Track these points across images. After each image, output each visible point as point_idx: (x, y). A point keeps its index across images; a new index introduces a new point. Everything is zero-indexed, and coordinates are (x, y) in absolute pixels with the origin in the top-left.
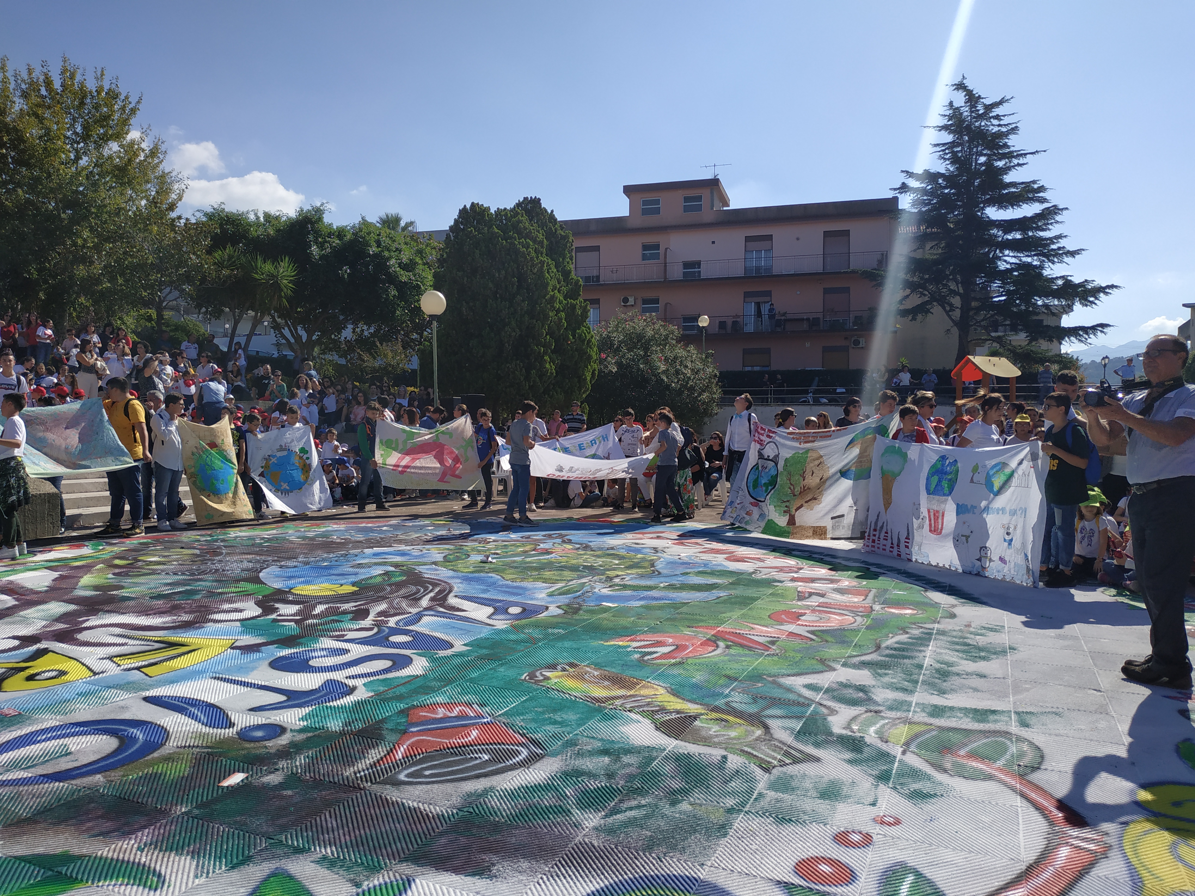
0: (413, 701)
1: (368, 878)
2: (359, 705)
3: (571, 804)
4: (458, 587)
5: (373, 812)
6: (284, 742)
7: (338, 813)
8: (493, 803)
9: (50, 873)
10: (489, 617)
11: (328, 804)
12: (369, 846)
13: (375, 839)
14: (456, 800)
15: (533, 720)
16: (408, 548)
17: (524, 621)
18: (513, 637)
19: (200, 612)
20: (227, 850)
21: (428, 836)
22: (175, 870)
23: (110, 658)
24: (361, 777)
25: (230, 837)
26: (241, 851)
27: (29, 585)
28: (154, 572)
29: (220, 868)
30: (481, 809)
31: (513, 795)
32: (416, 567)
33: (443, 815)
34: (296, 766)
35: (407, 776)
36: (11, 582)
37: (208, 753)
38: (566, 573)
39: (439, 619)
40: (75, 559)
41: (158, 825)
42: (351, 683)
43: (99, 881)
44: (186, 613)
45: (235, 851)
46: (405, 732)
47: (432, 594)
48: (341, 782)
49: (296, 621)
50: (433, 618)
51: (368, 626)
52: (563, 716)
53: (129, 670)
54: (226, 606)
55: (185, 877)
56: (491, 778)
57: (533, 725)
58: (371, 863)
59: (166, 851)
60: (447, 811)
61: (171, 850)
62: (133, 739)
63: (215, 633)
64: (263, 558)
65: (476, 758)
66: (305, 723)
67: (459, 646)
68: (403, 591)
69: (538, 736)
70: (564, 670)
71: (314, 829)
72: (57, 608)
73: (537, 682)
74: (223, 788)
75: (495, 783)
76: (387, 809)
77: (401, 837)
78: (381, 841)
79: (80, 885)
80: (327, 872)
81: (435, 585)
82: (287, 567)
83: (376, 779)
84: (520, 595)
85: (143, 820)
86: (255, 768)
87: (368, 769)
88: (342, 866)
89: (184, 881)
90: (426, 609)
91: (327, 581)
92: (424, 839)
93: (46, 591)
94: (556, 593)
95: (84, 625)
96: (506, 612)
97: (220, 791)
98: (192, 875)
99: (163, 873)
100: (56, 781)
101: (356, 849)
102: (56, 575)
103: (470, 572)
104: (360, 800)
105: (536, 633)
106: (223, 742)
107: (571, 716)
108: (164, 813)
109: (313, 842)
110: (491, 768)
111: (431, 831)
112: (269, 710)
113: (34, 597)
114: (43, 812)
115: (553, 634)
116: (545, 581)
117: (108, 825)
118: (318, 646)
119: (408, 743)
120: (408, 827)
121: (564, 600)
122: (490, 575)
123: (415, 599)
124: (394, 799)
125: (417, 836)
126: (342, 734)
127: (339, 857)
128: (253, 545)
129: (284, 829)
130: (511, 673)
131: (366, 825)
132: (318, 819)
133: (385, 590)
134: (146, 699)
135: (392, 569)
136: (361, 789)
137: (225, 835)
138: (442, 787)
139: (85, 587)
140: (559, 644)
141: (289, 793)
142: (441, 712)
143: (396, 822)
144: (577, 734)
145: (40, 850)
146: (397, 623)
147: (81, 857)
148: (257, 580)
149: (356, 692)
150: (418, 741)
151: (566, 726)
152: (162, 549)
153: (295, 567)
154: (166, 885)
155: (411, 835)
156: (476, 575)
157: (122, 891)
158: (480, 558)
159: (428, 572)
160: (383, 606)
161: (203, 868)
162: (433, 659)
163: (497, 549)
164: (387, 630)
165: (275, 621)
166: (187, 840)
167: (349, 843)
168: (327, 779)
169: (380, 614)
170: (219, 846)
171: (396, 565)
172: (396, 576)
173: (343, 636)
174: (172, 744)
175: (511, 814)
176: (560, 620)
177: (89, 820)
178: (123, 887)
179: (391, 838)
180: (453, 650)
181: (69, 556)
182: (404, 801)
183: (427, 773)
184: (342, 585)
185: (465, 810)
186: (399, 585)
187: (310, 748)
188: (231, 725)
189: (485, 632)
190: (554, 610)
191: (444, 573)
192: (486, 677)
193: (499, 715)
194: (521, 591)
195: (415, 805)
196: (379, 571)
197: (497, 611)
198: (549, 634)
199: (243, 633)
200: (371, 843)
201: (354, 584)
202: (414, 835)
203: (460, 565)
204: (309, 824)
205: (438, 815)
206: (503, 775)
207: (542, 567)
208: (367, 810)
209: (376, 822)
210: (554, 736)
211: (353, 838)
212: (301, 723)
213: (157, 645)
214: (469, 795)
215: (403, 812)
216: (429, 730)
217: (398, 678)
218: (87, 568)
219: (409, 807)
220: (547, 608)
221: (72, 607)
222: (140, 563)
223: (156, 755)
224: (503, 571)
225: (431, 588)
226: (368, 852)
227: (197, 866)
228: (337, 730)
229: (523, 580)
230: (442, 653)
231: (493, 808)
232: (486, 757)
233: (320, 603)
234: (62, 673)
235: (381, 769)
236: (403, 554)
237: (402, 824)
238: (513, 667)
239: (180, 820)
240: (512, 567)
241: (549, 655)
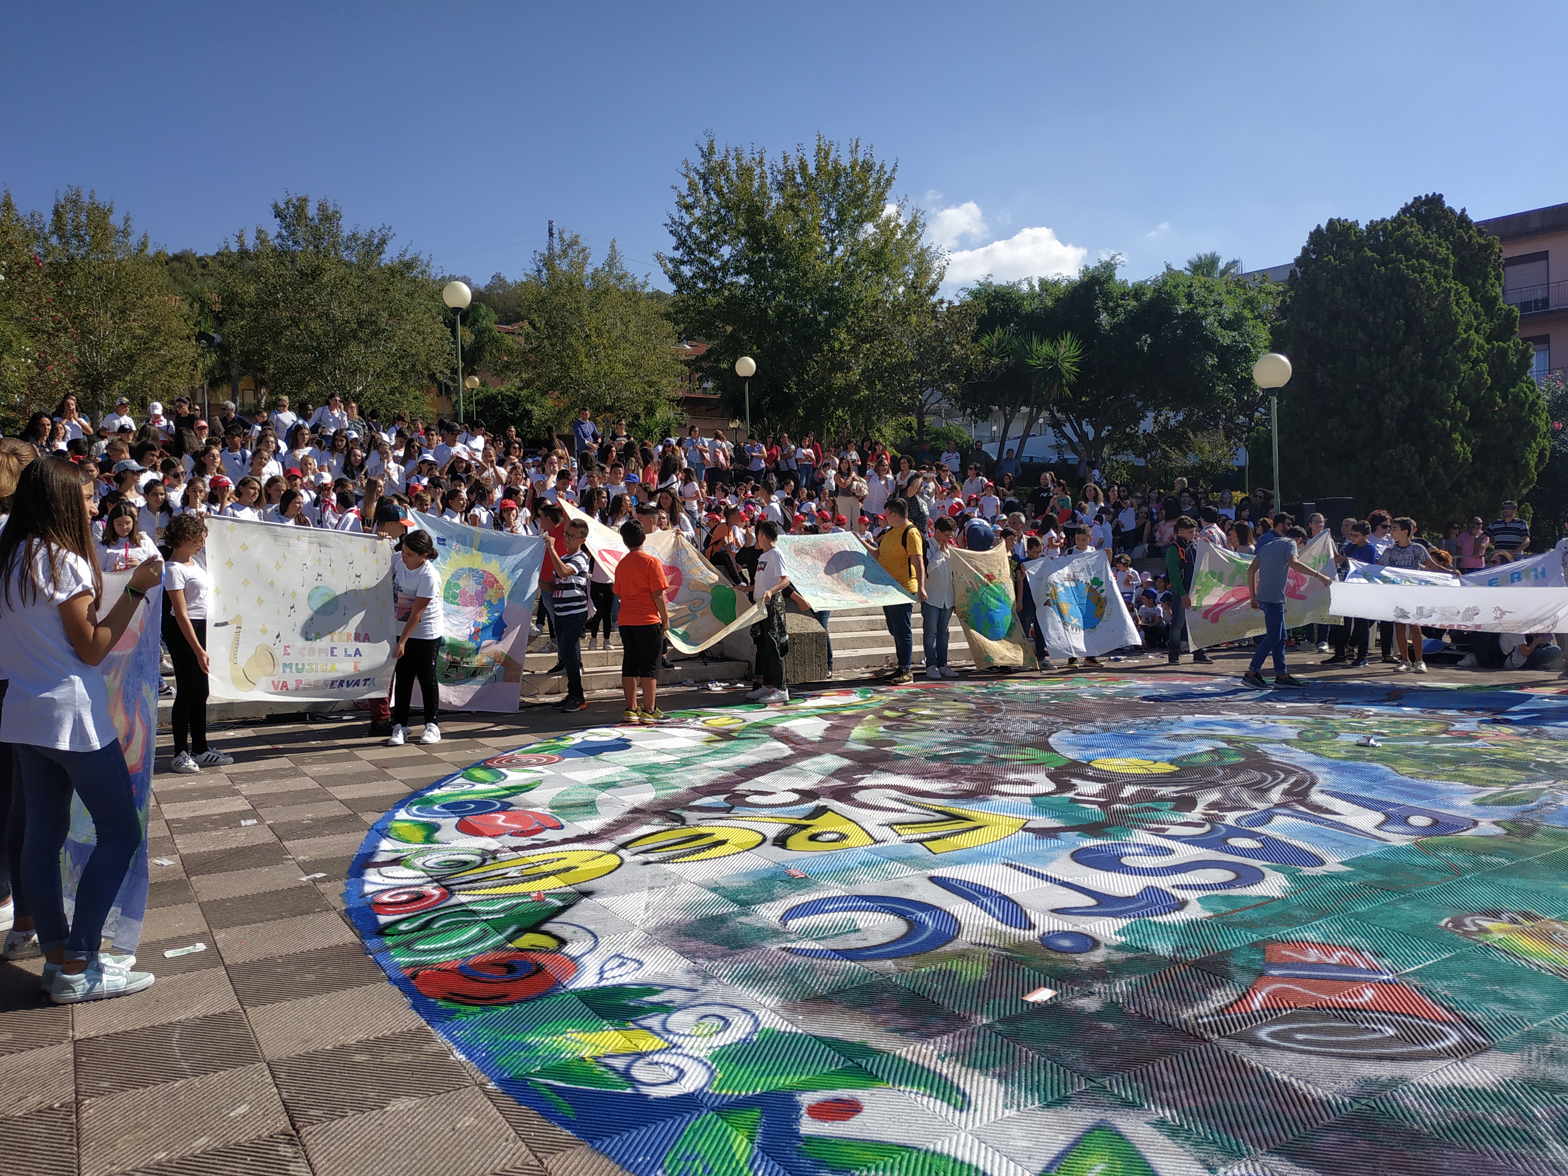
0: (1271, 932)
1: (1224, 1163)
2: (1192, 926)
3: (1545, 1130)
4: (1324, 778)
5: (1224, 1074)
6: (1099, 960)
7: (1176, 1066)
8: (1407, 1101)
9: (850, 1063)
10: (1379, 827)
11: (1163, 1052)
12: (1222, 1121)
13: (1230, 1112)
14: (1347, 1084)
15: (1464, 990)
16: (1244, 717)
17: (1436, 839)
18: (1419, 860)
19: (982, 780)
20: (1039, 1082)
21: (1308, 1126)
22: (981, 1093)
23: (890, 825)
24: (1204, 1024)
25: (1042, 1067)
26: (1056, 1088)
27: (803, 733)
28: (926, 728)
29: (1033, 1104)
30: (1388, 1105)
31: (1440, 1096)
32: (1259, 745)
33: (1328, 1102)
34: (1116, 994)
35: (1271, 1035)
36: (786, 729)
37: (1007, 957)
38: (1506, 772)
39: (1300, 821)
40: (844, 707)
41: (958, 1033)
42: (1180, 894)
43: (900, 1084)
44: (967, 780)
45: (1049, 1086)
46: (1261, 974)
47: (1285, 786)
48: (1178, 1026)
49: (1100, 804)
50: (1290, 819)
51: (1196, 821)
52: (1519, 992)
53: (911, 841)
54: (1012, 776)
55: (993, 1104)
56: (1401, 1063)
57: (1466, 998)
58: (1227, 1144)
59: (968, 1066)
60: (1334, 1097)
61: (974, 1068)
62: (923, 926)
63: (1002, 808)
64: (1051, 718)
65: (1373, 1029)
66: (1123, 939)
67: (1333, 863)
68: (1241, 778)
69: (1477, 1016)
70: (1514, 921)
71: (1146, 1080)
72: (831, 762)
73: (1467, 933)
74: (1028, 1003)
75: (1408, 1073)
76: (1244, 1075)
77: (1268, 1118)
78: (1240, 1119)
79: (881, 1085)
80: (1168, 1142)
81: (1288, 772)
82: (1082, 733)
83: (1225, 1032)
84: (1427, 798)
85: (941, 1024)
86: (1064, 986)
87: (1213, 1016)
88: (1187, 1139)
89: (993, 1109)
90: (1277, 806)
91: (1136, 755)
92: (1302, 1130)
93: (820, 742)
94: (1489, 801)
95: (860, 784)
96: (1405, 821)
97: (1025, 1006)
98: (1000, 1103)
99: (968, 1091)
100: (848, 959)
101: (1205, 1121)
102: (827, 724)
103: (1342, 759)
104: (1205, 1055)
105: (1460, 860)
106: (1023, 946)
107: (1532, 995)
108: (963, 1021)
109: (1146, 1098)
110: (1401, 1050)
111: (1312, 1120)
112: (1075, 914)
113: (808, 747)
114: (838, 992)
115: (1490, 865)
116: (1468, 780)
117: (904, 1022)
118: (1131, 839)
119: (1268, 989)
120: (1278, 1108)
121: (1506, 813)
122: (1374, 764)
123: (1261, 791)
124: (1253, 1063)
125: (1292, 1123)
126: (1173, 961)
127: (1182, 1125)
128: (1037, 702)
129: (1106, 1071)
130: (1422, 914)
131: (1216, 1090)
132: (1150, 1068)
133: (1216, 773)
134: (932, 879)
135: (1224, 745)
136: (1205, 1040)
137: (1036, 1063)
138: (1325, 1062)
139: (857, 740)
140: (1502, 881)
141: (1110, 1026)
142: (1313, 955)
143: (1259, 1096)
144: (1547, 1026)
145: (838, 1034)
146: (1238, 821)
147: (879, 1052)
148: (1046, 747)
149: (1188, 907)
150: (1283, 990)
151: (1526, 1008)
152: (933, 701)
153: (1092, 733)
154: (972, 1108)
155: (1283, 1120)
156: (1352, 763)
157: (925, 1103)
158: (1355, 739)
159: (1277, 754)
160: (1215, 796)
161: (1012, 1097)
162: (1294, 877)
163: (1382, 727)
164: (1224, 830)
165: (1072, 800)
166: (991, 1060)
167: (1194, 1110)
168: (1158, 1018)
169: (1212, 805)
170: (1029, 1075)
171: (1229, 740)
172: (1230, 756)
173: (1164, 830)
174: (964, 940)
175: (1439, 1123)
176: (1500, 844)
177: (885, 1012)
178: (926, 1098)
179: (1253, 1116)
180: (1324, 868)
181: (839, 703)
182: (1269, 1070)
183: (1300, 1037)
184: (1155, 762)
185: (1364, 1101)
186: (1236, 769)
187: (1132, 973)
188: (1031, 926)
189: (1372, 850)
190: (1487, 827)
191: (1300, 757)
192: (1380, 915)
193: (1407, 974)
194: (1428, 794)
195: (1285, 1078)
196: (1204, 746)
197: (1389, 819)
198: (1483, 864)
199: (1035, 812)
200: (1225, 1117)
201: (1172, 762)
202: (1287, 1120)
203: (1324, 747)
204: (1138, 1072)
205: (1320, 1099)
206: (1420, 1064)
207: (1460, 759)
208: (1217, 1072)
209: (1230, 1090)
210: (1505, 1021)
211: (1200, 1105)
212: (1118, 937)
213: (938, 816)
214: (1368, 1081)
215: (1268, 1085)
216: (1297, 977)
217: (1245, 897)
218: (857, 718)
219: (1277, 1080)
220: (1476, 823)
221: (846, 762)
222: (911, 717)
223: (948, 948)
224: (1395, 760)
225: (1283, 776)
226: (1221, 1129)
227: (1006, 1093)
228: (1167, 954)
229: (1429, 776)
230: (1308, 871)
231: (1409, 1110)
232: (1391, 1032)
233: (1129, 783)
234: (843, 837)
235: (1232, 1019)
236: (1237, 725)
237: (1268, 1101)
238: (1424, 905)
239: (982, 1033)
240: (1410, 756)
241: (1484, 895)
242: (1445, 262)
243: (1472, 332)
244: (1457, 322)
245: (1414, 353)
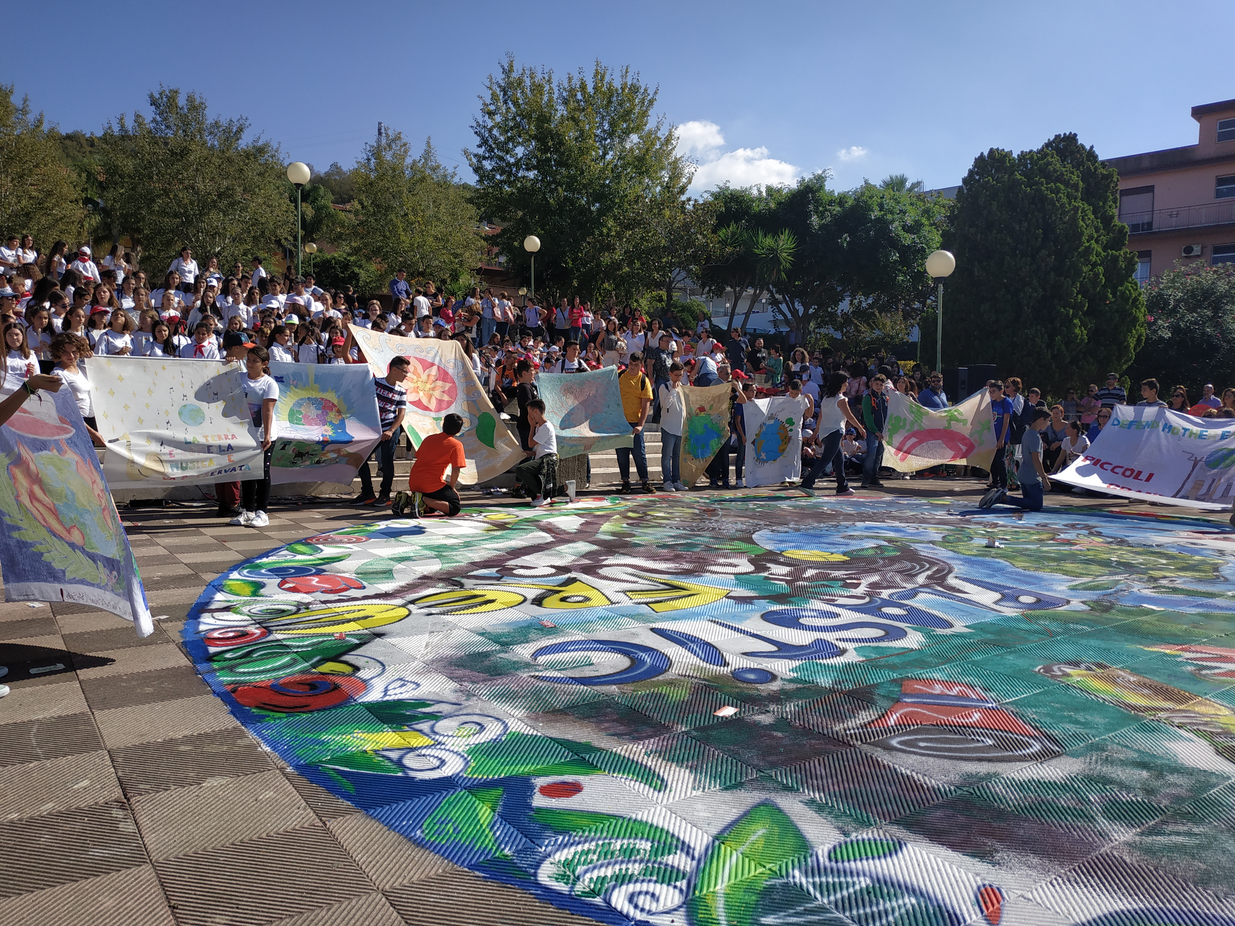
0: (907, 672)
1: (856, 830)
2: (848, 667)
3: (1096, 810)
4: (958, 568)
5: (862, 769)
6: (775, 689)
7: (827, 763)
8: (997, 789)
9: (576, 757)
10: (996, 603)
11: (818, 753)
12: (858, 800)
13: (865, 795)
14: (953, 777)
15: (1048, 715)
16: (903, 525)
17: (1038, 612)
18: (1023, 626)
19: (699, 562)
20: (721, 772)
21: (922, 805)
22: (676, 779)
23: (624, 592)
24: (851, 734)
25: (724, 762)
26: (733, 776)
27: (563, 527)
28: (660, 526)
29: (715, 787)
30: (983, 792)
31: (1021, 786)
32: (912, 545)
33: (939, 789)
34: (786, 712)
35: (900, 743)
36: (550, 523)
37: (705, 685)
38: (1094, 568)
39: (937, 597)
40: (597, 509)
41: (662, 737)
42: (841, 645)
43: (614, 772)
44: (687, 562)
45: (728, 775)
46: (898, 701)
47: (929, 573)
48: (831, 735)
49: (787, 582)
50: (930, 596)
51: (859, 595)
52: (1088, 717)
53: (639, 603)
54: (722, 560)
55: (684, 787)
56: (996, 764)
57: (1048, 720)
58: (860, 817)
59: (668, 760)
60: (943, 786)
61: (673, 761)
62: (642, 662)
63: (712, 582)
64: (756, 521)
65: (978, 741)
66: (795, 675)
67: (959, 627)
68: (896, 566)
69: (1055, 732)
70: (1089, 669)
71: (803, 772)
72: (583, 547)
73: (1053, 676)
74: (718, 717)
75: (1000, 770)
76: (878, 770)
77: (892, 799)
78: (871, 799)
79: (599, 772)
80: (815, 815)
81: (932, 563)
82: (779, 532)
83: (866, 740)
84: (1034, 584)
85: (649, 731)
86: (747, 706)
87: (858, 729)
88: (830, 813)
89: (684, 790)
90: (922, 586)
91: (818, 548)
92: (917, 808)
93: (575, 533)
94: (1080, 587)
95: (604, 563)
96: (1016, 599)
97: (715, 721)
98: (690, 786)
99: (666, 778)
100: (582, 684)
101: (845, 801)
102: (583, 520)
103: (974, 555)
104: (849, 756)
105: (1054, 627)
106: (718, 678)
107: (1098, 719)
108: (667, 729)
109: (802, 784)
110: (996, 755)
111: (925, 801)
112: (760, 656)
113: (566, 537)
114: (572, 707)
115: (1076, 630)
116: (1066, 573)
117: (621, 729)
118: (808, 606)
119: (901, 711)
120: (901, 792)
121: (1091, 596)
122: (997, 560)
123: (910, 576)
124: (885, 762)
125: (910, 803)
126: (832, 691)
127: (827, 803)
128: (746, 509)
129: (773, 765)
130: (1022, 663)
131: (855, 780)
132: (807, 764)
133: (877, 562)
134: (653, 630)
135: (886, 543)
136: (850, 745)
137: (720, 759)
138: (938, 761)
139: (605, 533)
140: (1084, 642)
141: (780, 734)
142: (938, 689)
143: (887, 785)
144: (1105, 740)
145: (569, 737)
146: (890, 596)
147: (599, 749)
148: (751, 541)
149: (847, 654)
150: (912, 712)
151: (1091, 728)
152: (667, 507)
153: (786, 532)
154: (668, 789)
155: (904, 801)
156: (981, 558)
157: (632, 785)
158: (985, 542)
159: (924, 551)
160: (875, 578)
161: (700, 782)
162: (929, 635)
163: (1006, 534)
164: (879, 601)
165: (766, 578)
166: (686, 756)
167: (838, 793)
168: (816, 729)
169: (873, 585)
170: (714, 767)
171: (890, 540)
172: (889, 551)
173: (834, 600)
174: (673, 673)
175: (1019, 805)
176: (1085, 616)
177: (607, 721)
178: (633, 782)
179: (881, 798)
180: (952, 629)
181: (593, 506)
182: (897, 766)
183: (922, 744)
184: (832, 553)
185: (965, 789)
186: (893, 560)
187: (799, 698)
188: (726, 664)
189: (990, 618)
190: (1076, 604)
191: (942, 553)
192: (991, 663)
193: (1007, 703)
194: (1035, 581)
195: (909, 772)
196: (871, 544)
197: (1004, 598)
198: (1070, 630)
199: (737, 585)
200: (860, 799)
201: (844, 554)
202: (906, 801)
203: (961, 547)
204: (798, 767)
205: (933, 788)
206: (1010, 764)
207: (1061, 558)
208: (857, 767)
209: (866, 780)
210: (1075, 736)
211: (842, 790)
212: (792, 673)
213: (662, 586)
214: (970, 775)
215: (895, 777)
216: (925, 703)
217: (891, 648)
218: (607, 518)
219: (902, 774)
220: (1068, 602)
221: (595, 548)
222: (649, 517)
223: (660, 678)
224: (1014, 558)
225: (928, 566)
226: (857, 806)
227: (695, 779)
228: (827, 686)
229: (1037, 569)
230: (940, 631)
231: (998, 795)
232: (990, 742)
233: (811, 568)
234: (587, 599)
235: (872, 732)
236: (897, 530)
237: (894, 788)
238: (1023, 656)
239: (681, 737)
240: (1025, 555)
241: (1069, 651)
242: (1075, 186)
243: (1093, 242)
244: (1082, 233)
245: (1049, 256)
